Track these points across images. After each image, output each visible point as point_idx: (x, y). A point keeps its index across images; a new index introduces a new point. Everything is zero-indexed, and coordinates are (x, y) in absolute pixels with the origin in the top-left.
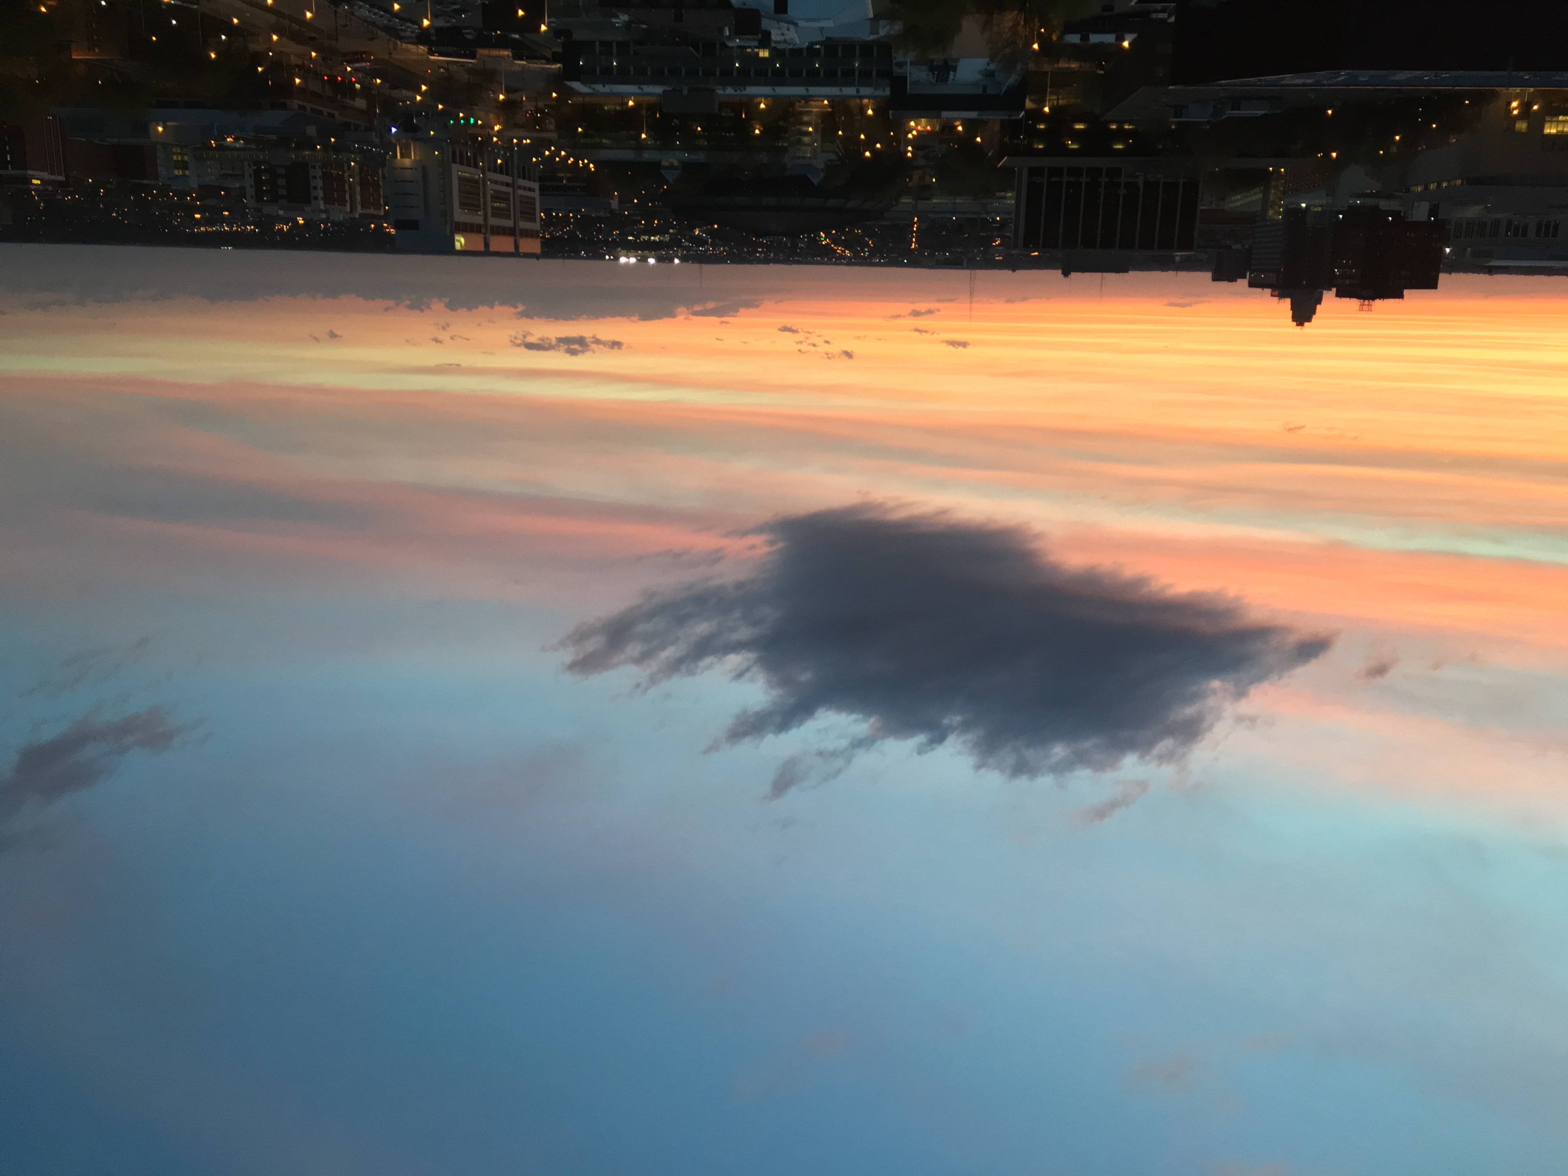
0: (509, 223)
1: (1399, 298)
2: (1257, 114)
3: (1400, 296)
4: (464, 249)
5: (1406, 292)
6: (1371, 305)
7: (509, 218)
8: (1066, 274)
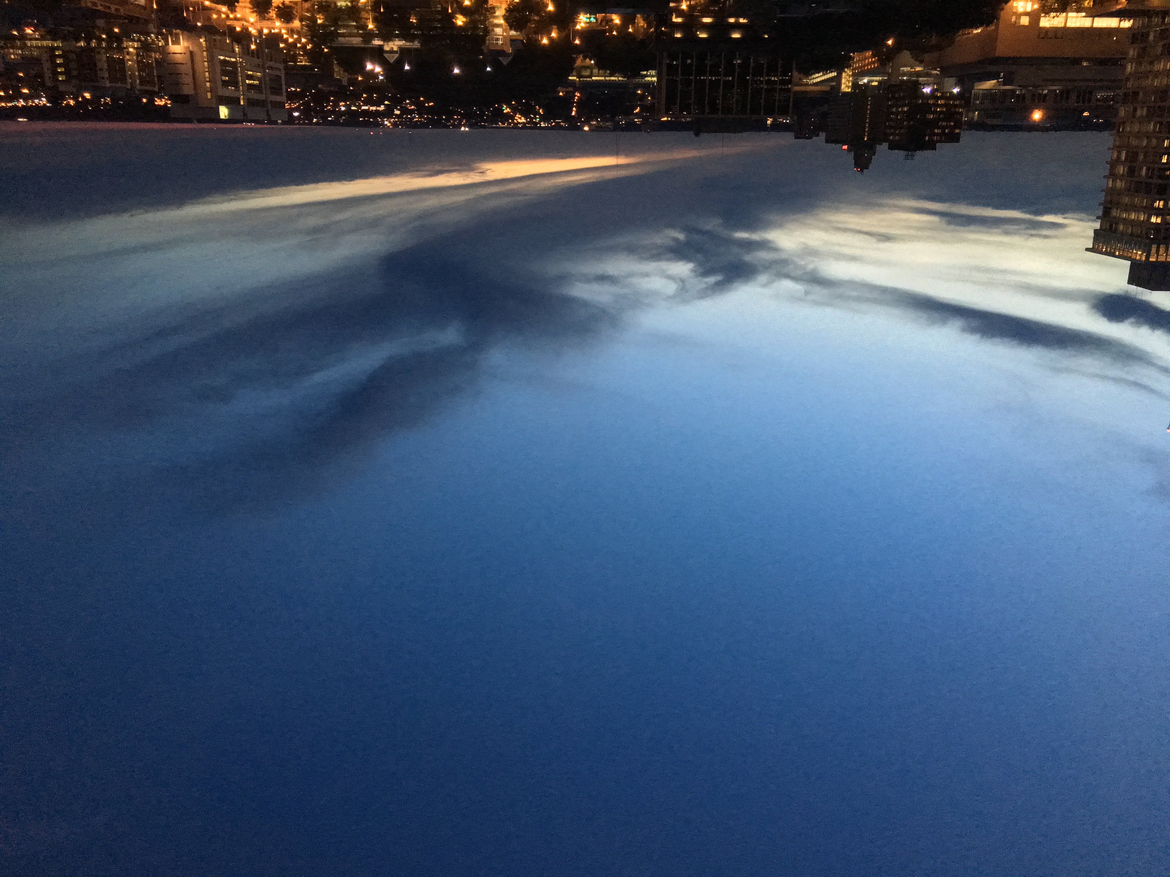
0: (262, 97)
1: (933, 149)
4: (227, 118)
5: (938, 145)
6: (914, 156)
7: (261, 92)
8: (697, 134)
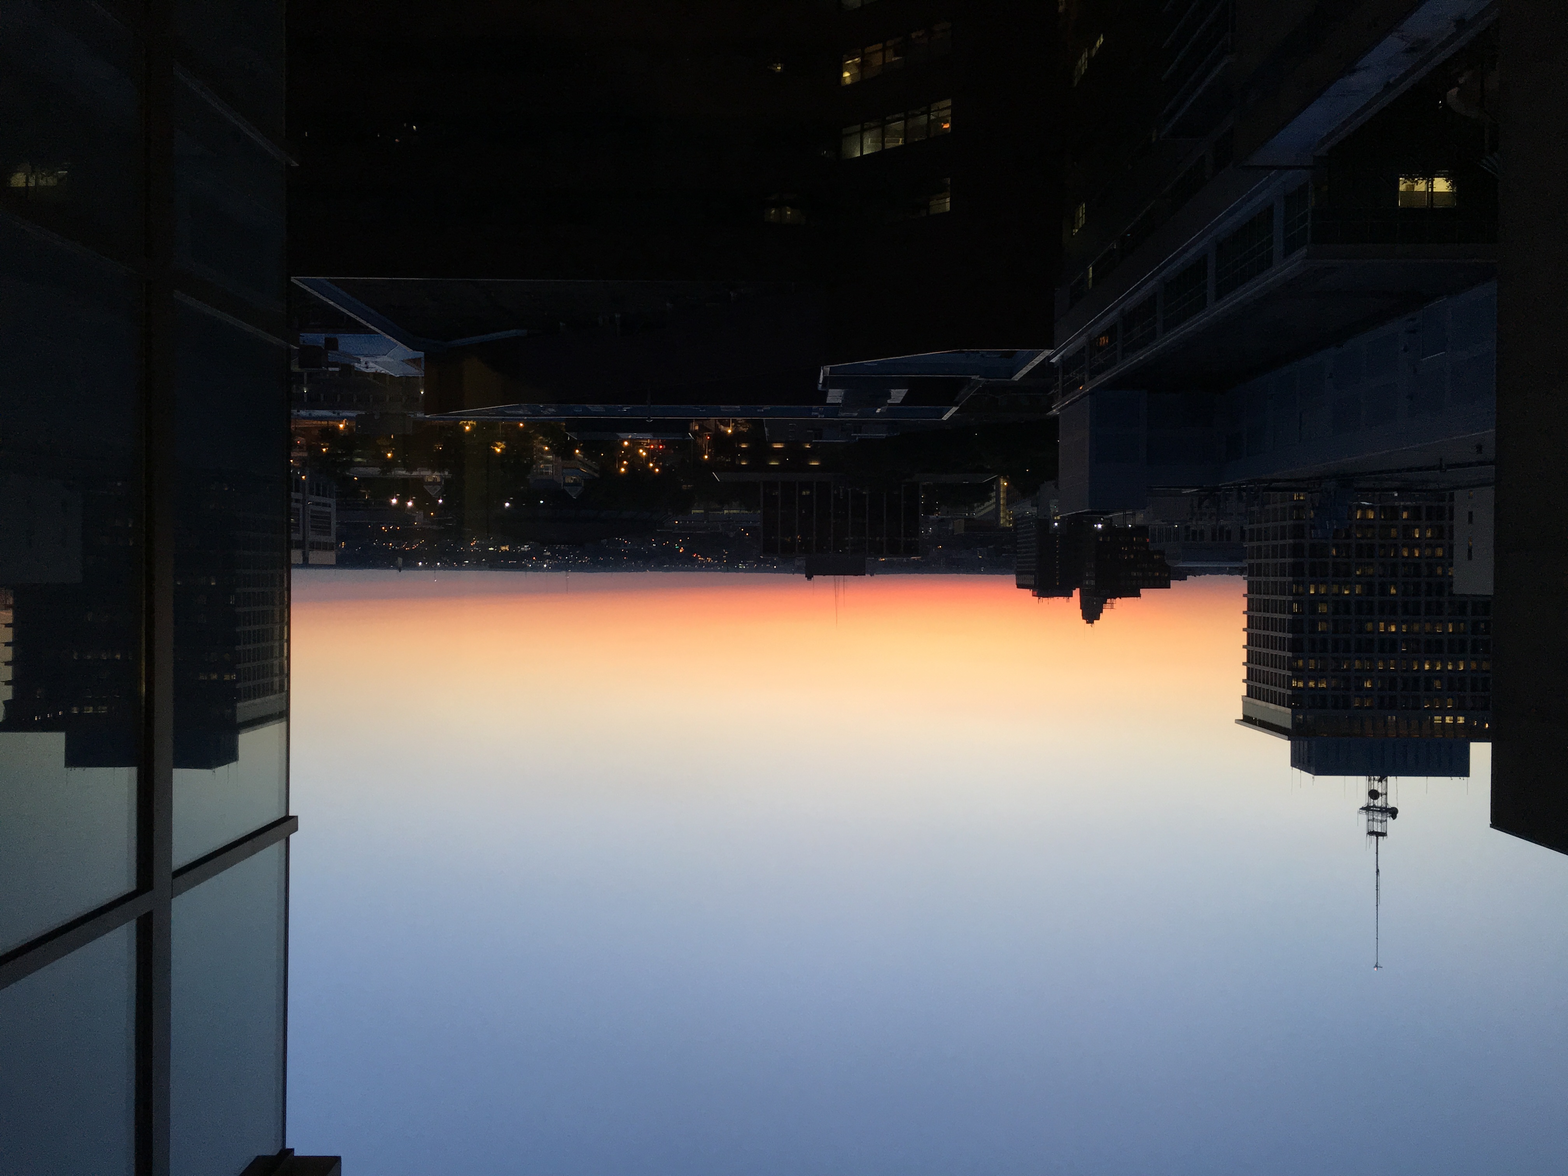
1: (1137, 597)
2: (883, 436)
3: (1139, 595)
5: (1142, 591)
6: (1113, 603)
7: (297, 532)
8: (809, 577)
